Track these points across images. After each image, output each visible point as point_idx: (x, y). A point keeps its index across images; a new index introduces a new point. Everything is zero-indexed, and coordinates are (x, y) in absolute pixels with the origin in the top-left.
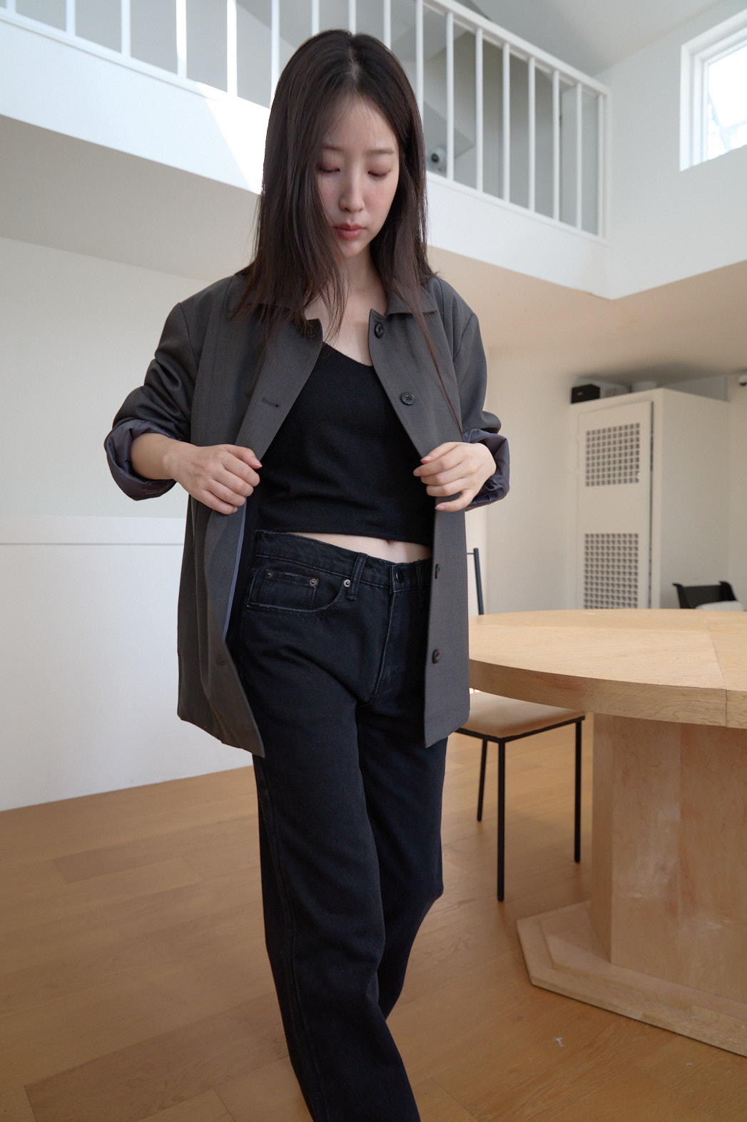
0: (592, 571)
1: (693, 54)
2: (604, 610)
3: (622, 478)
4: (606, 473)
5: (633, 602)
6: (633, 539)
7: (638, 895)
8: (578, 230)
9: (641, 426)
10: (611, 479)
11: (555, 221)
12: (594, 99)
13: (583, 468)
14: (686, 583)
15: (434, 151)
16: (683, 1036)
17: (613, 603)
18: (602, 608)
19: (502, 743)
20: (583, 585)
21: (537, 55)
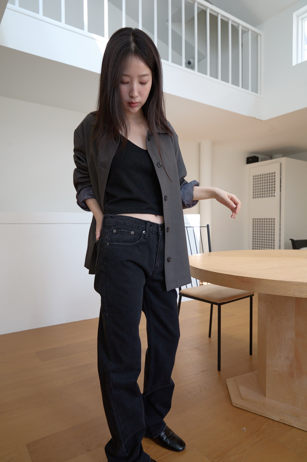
0: (255, 234)
1: (298, 17)
2: (261, 250)
3: (268, 195)
4: (261, 193)
5: (273, 247)
6: (273, 220)
7: (277, 369)
8: (249, 91)
9: (276, 173)
10: (263, 195)
11: (240, 88)
12: (256, 36)
13: (252, 191)
14: (295, 239)
15: (189, 60)
16: (297, 428)
17: (264, 247)
18: (260, 249)
19: (219, 305)
20: (252, 240)
21: (232, 18)
